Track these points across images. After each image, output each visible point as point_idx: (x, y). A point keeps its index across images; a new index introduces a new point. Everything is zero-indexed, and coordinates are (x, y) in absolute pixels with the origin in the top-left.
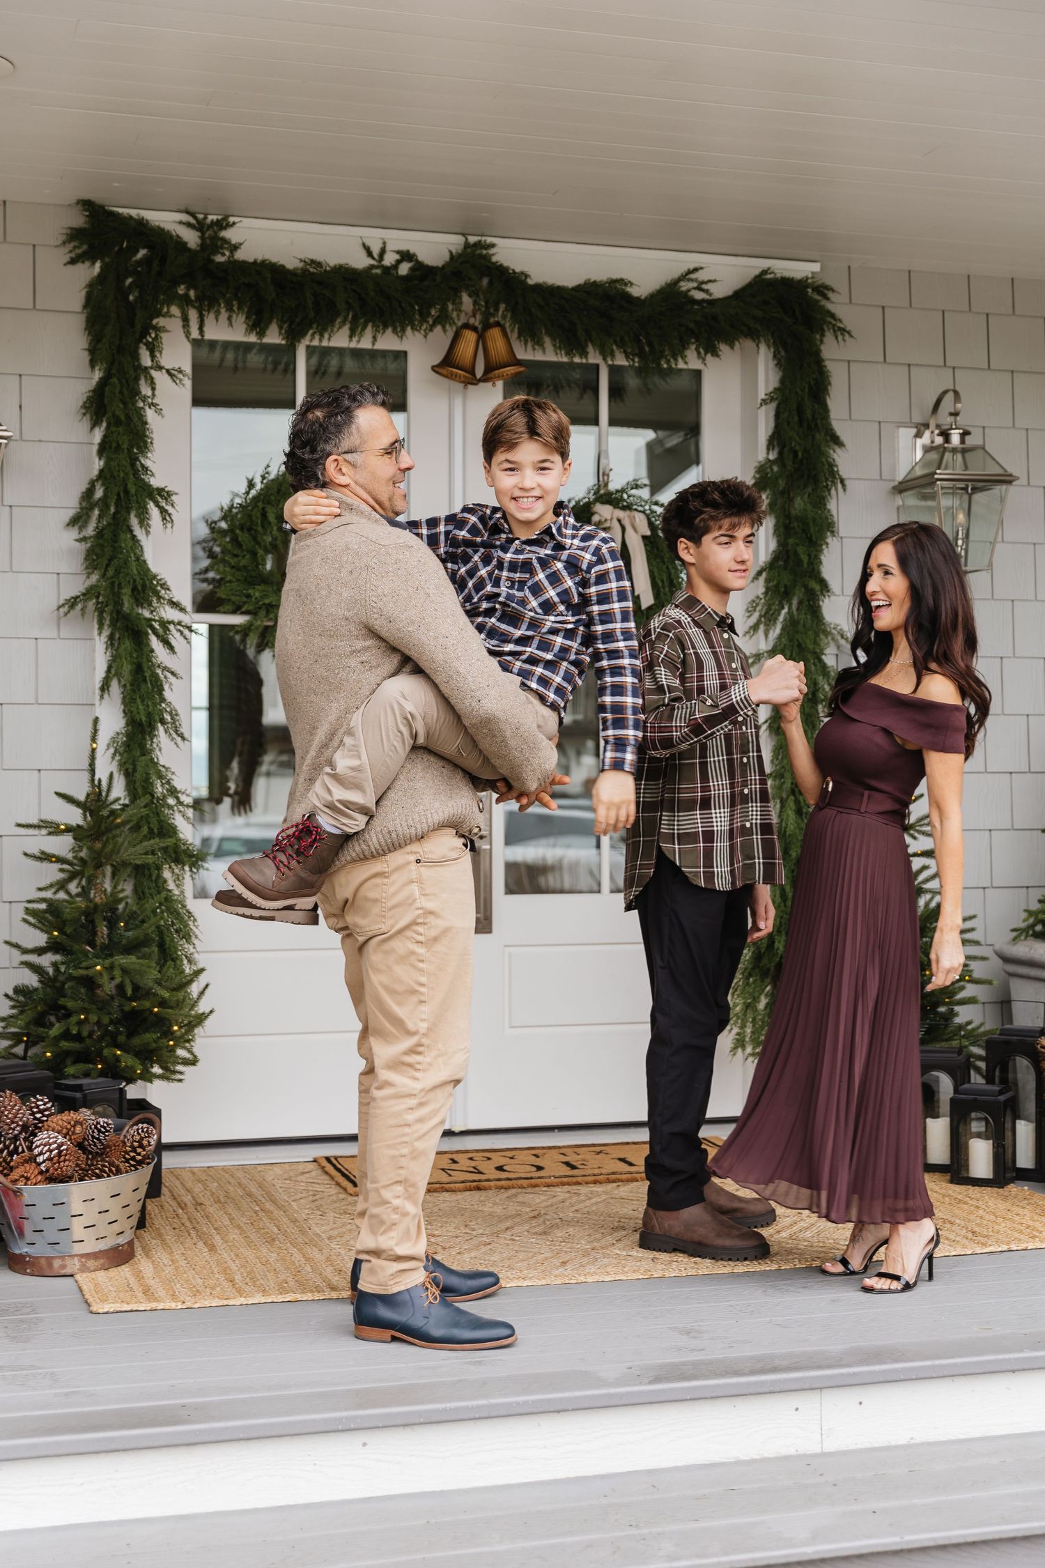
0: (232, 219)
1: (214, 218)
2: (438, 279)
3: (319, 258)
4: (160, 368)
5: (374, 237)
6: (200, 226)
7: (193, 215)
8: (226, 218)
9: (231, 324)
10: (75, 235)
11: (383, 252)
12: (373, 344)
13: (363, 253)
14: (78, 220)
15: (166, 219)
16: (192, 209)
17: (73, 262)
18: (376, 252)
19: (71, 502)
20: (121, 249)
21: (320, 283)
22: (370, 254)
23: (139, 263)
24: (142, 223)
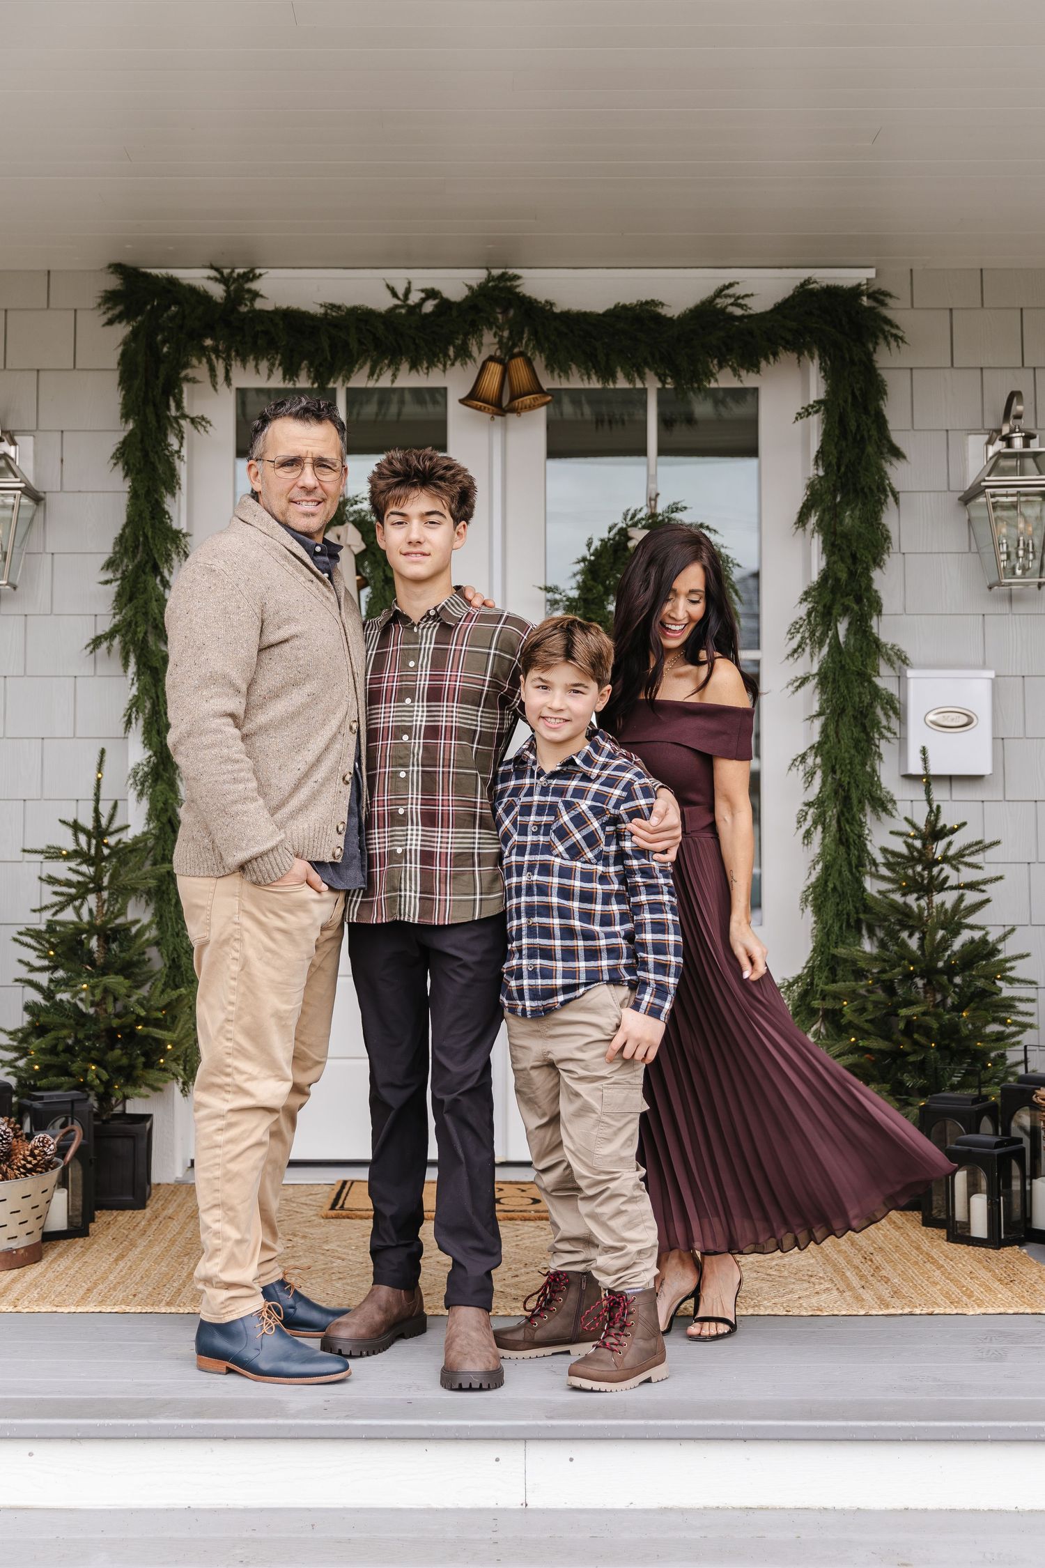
0: (258, 271)
1: (241, 271)
2: (454, 313)
3: (338, 302)
4: (184, 416)
5: (399, 277)
6: (224, 280)
7: (217, 269)
8: (252, 270)
9: (258, 371)
10: (110, 298)
11: (408, 292)
12: (393, 381)
13: (388, 294)
14: (113, 282)
15: (196, 277)
16: (215, 264)
17: (110, 322)
18: (401, 293)
19: (107, 548)
20: (153, 307)
21: (336, 326)
22: (395, 295)
23: (172, 319)
24: (172, 281)
